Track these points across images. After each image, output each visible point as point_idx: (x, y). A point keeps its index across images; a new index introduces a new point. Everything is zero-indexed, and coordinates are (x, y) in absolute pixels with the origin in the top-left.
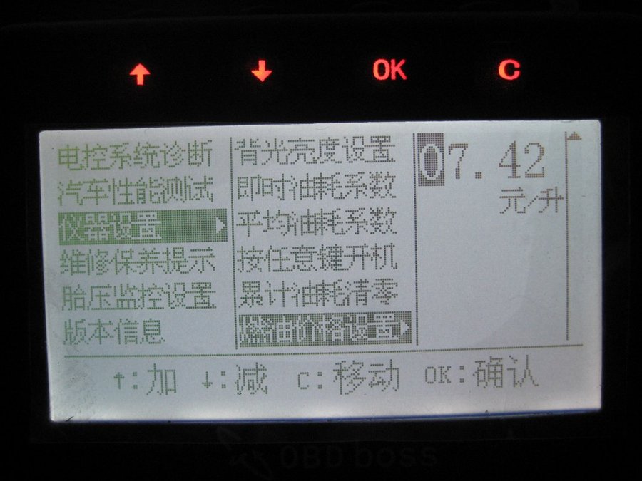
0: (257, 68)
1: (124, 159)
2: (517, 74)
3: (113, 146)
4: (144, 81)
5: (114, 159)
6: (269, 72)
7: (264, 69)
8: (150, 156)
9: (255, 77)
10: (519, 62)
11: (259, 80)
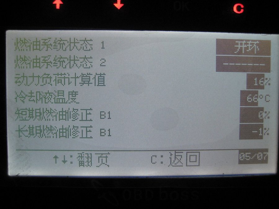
0: (116, 3)
1: (48, 46)
2: (242, 11)
3: (43, 39)
4: (60, 7)
5: (44, 46)
6: (122, 5)
7: (120, 3)
8: (61, 45)
9: (115, 7)
10: (243, 5)
11: (117, 8)
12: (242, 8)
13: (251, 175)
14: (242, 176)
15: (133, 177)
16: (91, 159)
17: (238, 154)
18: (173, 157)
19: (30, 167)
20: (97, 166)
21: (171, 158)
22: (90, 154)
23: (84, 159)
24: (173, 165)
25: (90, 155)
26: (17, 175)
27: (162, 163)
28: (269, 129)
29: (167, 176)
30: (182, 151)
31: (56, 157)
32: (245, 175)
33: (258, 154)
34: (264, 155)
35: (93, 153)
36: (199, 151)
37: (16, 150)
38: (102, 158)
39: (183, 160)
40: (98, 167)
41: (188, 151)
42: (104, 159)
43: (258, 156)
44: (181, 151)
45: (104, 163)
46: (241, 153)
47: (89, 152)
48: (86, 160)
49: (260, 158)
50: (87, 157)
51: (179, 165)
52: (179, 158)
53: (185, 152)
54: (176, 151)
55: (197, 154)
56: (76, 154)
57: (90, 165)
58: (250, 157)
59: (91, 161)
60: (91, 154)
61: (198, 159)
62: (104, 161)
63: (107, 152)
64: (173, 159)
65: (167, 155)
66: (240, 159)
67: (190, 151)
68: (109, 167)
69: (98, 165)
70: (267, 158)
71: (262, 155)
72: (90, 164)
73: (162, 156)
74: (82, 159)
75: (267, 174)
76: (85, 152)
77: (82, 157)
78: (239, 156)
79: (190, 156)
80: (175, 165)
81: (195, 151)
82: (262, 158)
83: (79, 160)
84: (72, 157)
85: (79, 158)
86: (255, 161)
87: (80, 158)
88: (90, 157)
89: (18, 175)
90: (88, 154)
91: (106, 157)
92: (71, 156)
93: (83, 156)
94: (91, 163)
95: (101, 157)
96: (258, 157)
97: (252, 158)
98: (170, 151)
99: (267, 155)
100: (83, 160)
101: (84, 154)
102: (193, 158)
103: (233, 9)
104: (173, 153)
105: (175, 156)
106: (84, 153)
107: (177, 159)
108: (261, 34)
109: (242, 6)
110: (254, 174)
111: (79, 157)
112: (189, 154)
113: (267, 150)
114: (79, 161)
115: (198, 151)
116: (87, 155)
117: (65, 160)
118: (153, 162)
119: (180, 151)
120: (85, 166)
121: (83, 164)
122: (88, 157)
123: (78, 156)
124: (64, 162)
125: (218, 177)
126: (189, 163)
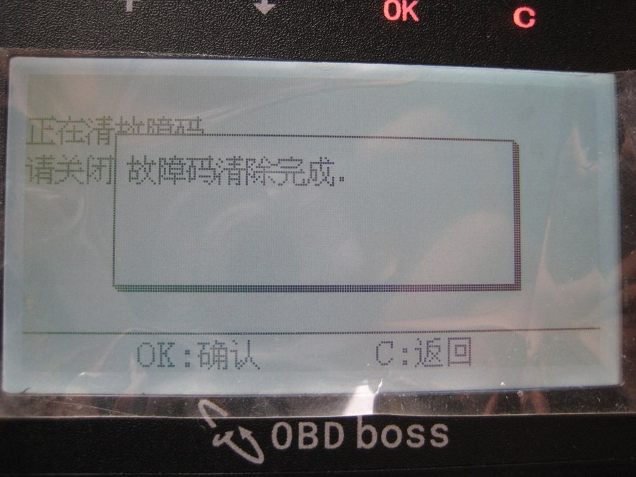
2: (532, 23)
10: (534, 10)
12: (532, 17)
103: (513, 18)
109: (532, 13)
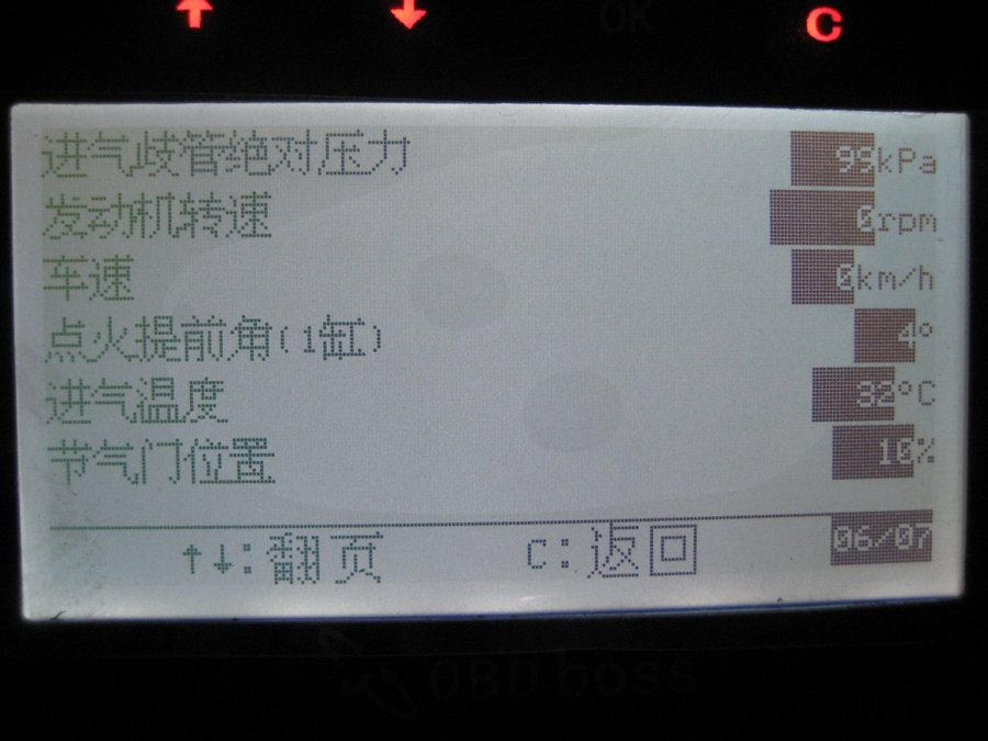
12: (836, 24)
13: (877, 601)
14: (845, 606)
15: (466, 616)
16: (318, 556)
17: (830, 530)
18: (604, 544)
19: (100, 588)
20: (337, 582)
21: (596, 548)
22: (313, 538)
23: (291, 557)
24: (605, 571)
25: (312, 543)
26: (55, 618)
27: (565, 564)
28: (933, 443)
29: (584, 613)
30: (635, 524)
31: (192, 552)
32: (856, 602)
33: (898, 530)
34: (918, 533)
35: (324, 534)
36: (693, 522)
37: (52, 528)
38: (357, 552)
39: (640, 555)
40: (341, 582)
41: (655, 523)
42: (363, 556)
43: (897, 535)
44: (632, 523)
45: (362, 570)
46: (840, 528)
47: (309, 533)
48: (298, 559)
49: (905, 542)
50: (302, 549)
51: (623, 573)
52: (624, 546)
53: (645, 528)
54: (615, 524)
55: (689, 532)
56: (262, 541)
57: (314, 578)
58: (870, 541)
59: (317, 564)
60: (316, 538)
61: (689, 551)
62: (363, 562)
63: (372, 531)
64: (604, 551)
65: (582, 536)
66: (836, 546)
67: (661, 523)
68: (379, 582)
69: (343, 574)
70: (929, 542)
71: (910, 533)
72: (312, 573)
73: (565, 542)
74: (283, 557)
75: (929, 598)
76: (296, 532)
77: (283, 549)
78: (833, 536)
79: (663, 539)
80: (612, 572)
81: (679, 523)
82: (911, 543)
83: (276, 560)
84: (249, 550)
85: (273, 553)
86: (887, 554)
87: (279, 553)
88: (314, 549)
89: (61, 617)
90: (305, 538)
91: (371, 548)
92: (247, 548)
93: (287, 545)
94: (318, 571)
95: (351, 547)
96: (898, 540)
97: (877, 545)
98: (591, 525)
99: (928, 532)
100: (287, 560)
101: (293, 538)
102: (673, 548)
103: (805, 27)
104: (604, 529)
105: (612, 539)
106: (291, 534)
107: (619, 550)
108: (904, 113)
109: (837, 17)
110: (884, 601)
111: (275, 548)
112: (658, 533)
113: (927, 516)
114: (272, 564)
115: (691, 522)
116: (301, 543)
117: (226, 561)
118: (534, 563)
119: (628, 524)
120: (295, 580)
121: (287, 575)
122: (307, 549)
123: (272, 546)
124: (223, 566)
125: (762, 610)
126: (659, 566)
